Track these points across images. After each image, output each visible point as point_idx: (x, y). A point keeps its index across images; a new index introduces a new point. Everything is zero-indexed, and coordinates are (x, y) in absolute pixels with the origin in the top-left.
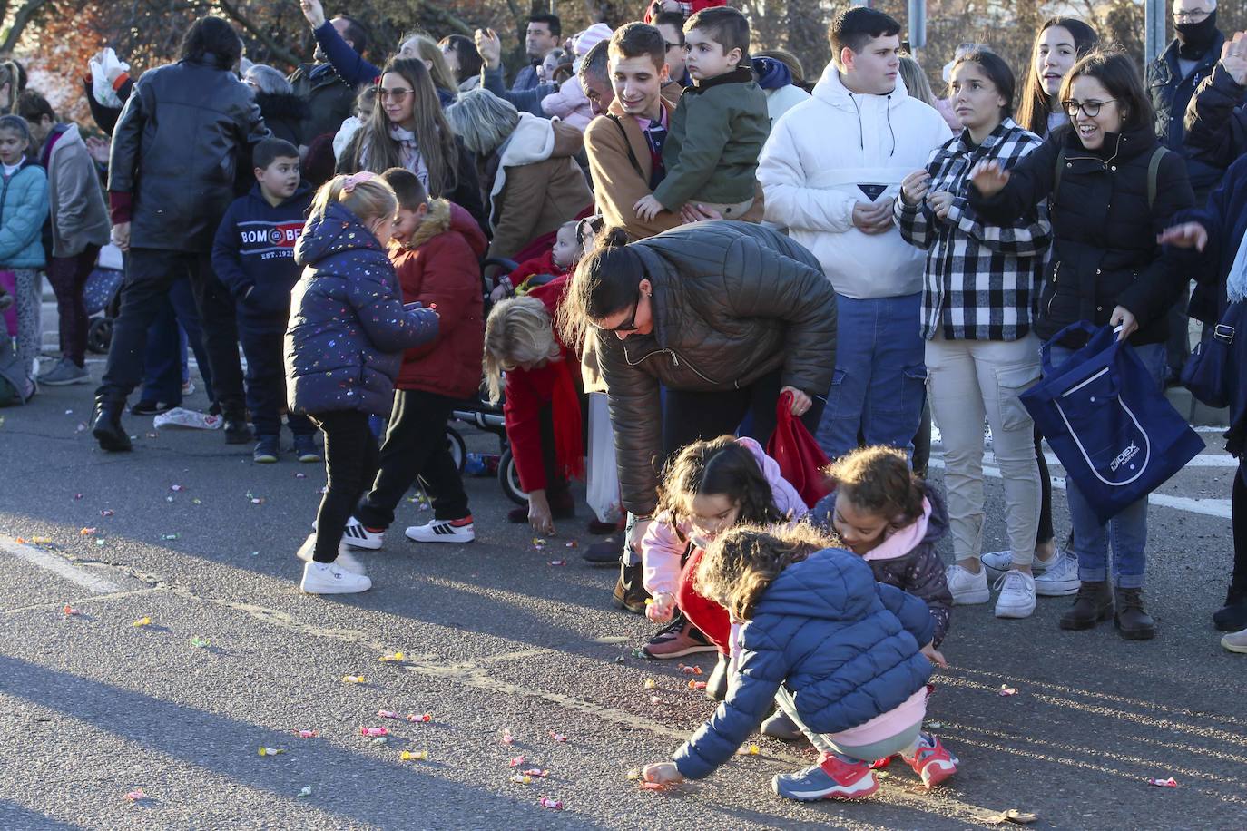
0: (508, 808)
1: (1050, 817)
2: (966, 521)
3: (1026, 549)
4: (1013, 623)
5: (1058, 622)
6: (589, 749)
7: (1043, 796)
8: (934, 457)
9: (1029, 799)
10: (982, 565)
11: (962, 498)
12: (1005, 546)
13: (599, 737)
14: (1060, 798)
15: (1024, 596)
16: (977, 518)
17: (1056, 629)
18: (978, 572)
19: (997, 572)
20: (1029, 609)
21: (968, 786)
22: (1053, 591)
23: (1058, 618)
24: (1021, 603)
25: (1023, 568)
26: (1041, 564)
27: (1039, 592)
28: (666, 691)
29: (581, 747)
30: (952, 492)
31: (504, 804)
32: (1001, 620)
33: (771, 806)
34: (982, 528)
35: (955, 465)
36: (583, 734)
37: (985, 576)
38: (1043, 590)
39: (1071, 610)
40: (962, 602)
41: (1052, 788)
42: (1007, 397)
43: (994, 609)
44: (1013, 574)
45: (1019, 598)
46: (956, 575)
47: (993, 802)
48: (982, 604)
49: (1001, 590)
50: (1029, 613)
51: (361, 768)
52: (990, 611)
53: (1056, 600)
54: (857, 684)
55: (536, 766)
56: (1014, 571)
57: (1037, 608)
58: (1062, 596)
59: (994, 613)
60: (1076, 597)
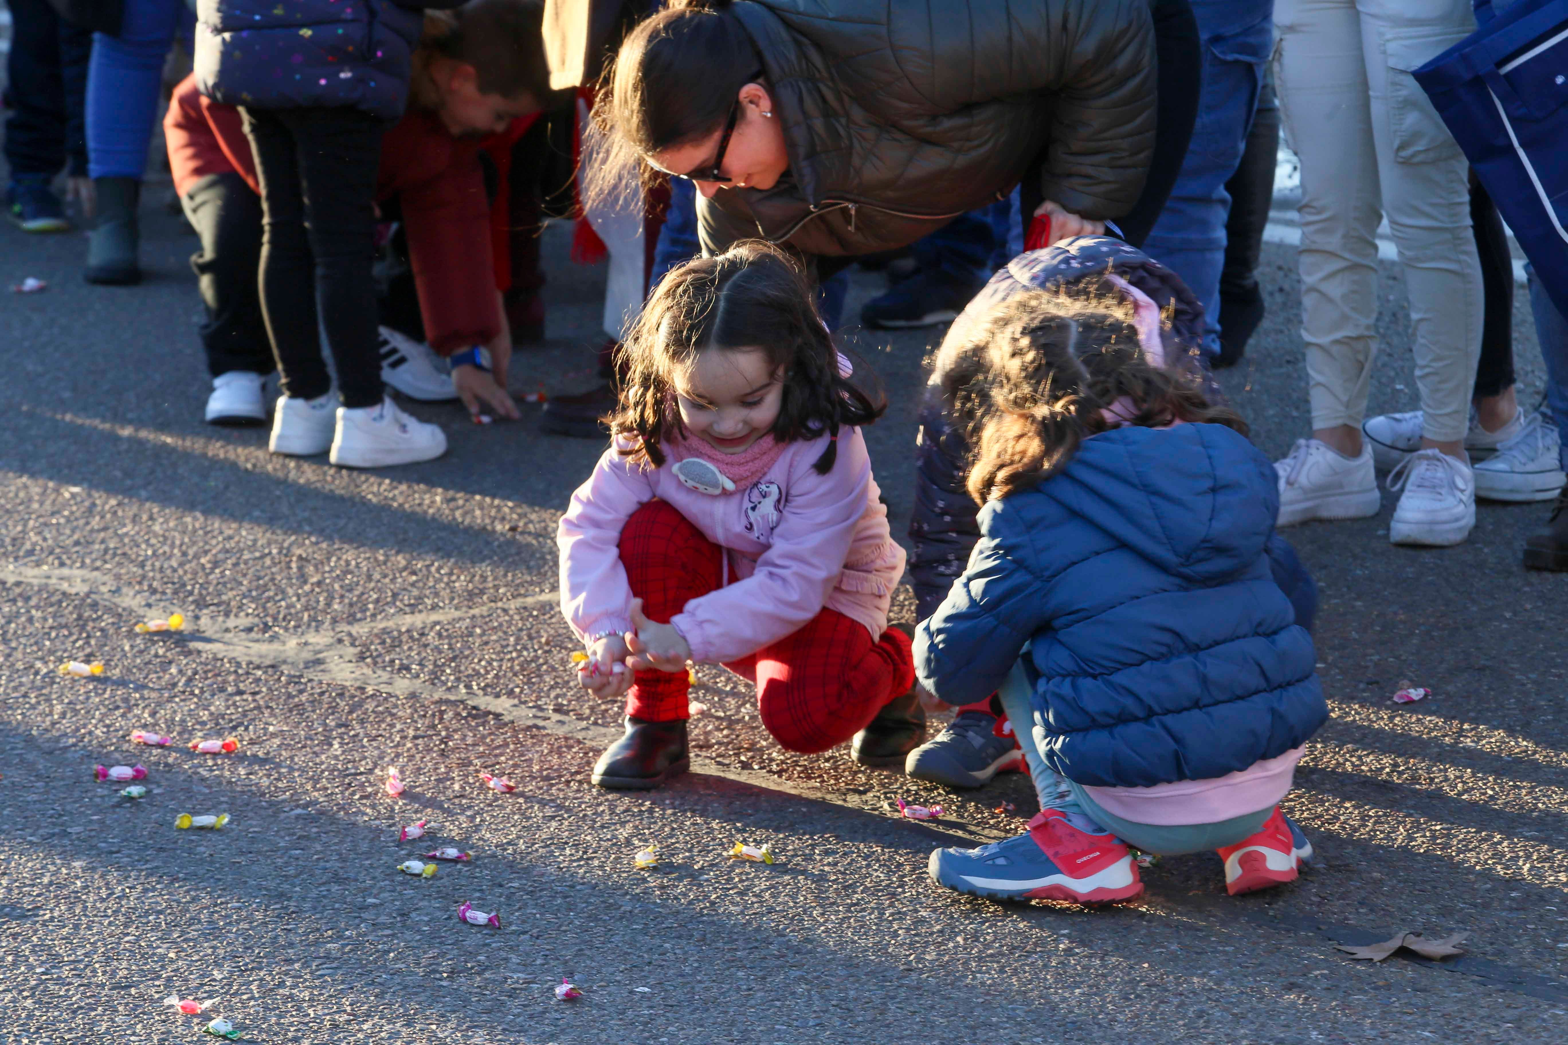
0: (391, 926)
1: (1489, 948)
2: (1335, 349)
3: (1448, 410)
4: (1427, 557)
5: (1520, 555)
6: (560, 807)
7: (1475, 906)
8: (1278, 222)
9: (1445, 912)
10: (1367, 440)
11: (1330, 300)
12: (1414, 402)
13: (580, 782)
14: (1511, 909)
15: (1450, 501)
16: (1359, 346)
17: (1515, 569)
18: (1356, 452)
19: (1395, 454)
20: (1460, 529)
21: (1323, 884)
22: (1511, 491)
23: (1520, 545)
24: (1444, 516)
25: (1449, 448)
26: (1486, 438)
27: (1483, 494)
28: (718, 692)
29: (543, 803)
30: (1313, 289)
31: (382, 919)
32: (1402, 551)
33: (922, 921)
34: (1367, 366)
35: (1317, 231)
36: (548, 778)
37: (1371, 463)
38: (1492, 489)
39: (1546, 531)
40: (1325, 514)
41: (1493, 890)
42: (1404, 93)
43: (1388, 529)
44: (1427, 458)
45: (1437, 505)
46: (1311, 460)
47: (1371, 917)
48: (1363, 519)
49: (1402, 490)
50: (1458, 537)
51: (92, 847)
52: (1381, 532)
53: (1516, 510)
54: (1156, 708)
55: (450, 842)
56: (1429, 452)
57: (1476, 527)
58: (1528, 503)
59: (1387, 536)
60: (1556, 505)
